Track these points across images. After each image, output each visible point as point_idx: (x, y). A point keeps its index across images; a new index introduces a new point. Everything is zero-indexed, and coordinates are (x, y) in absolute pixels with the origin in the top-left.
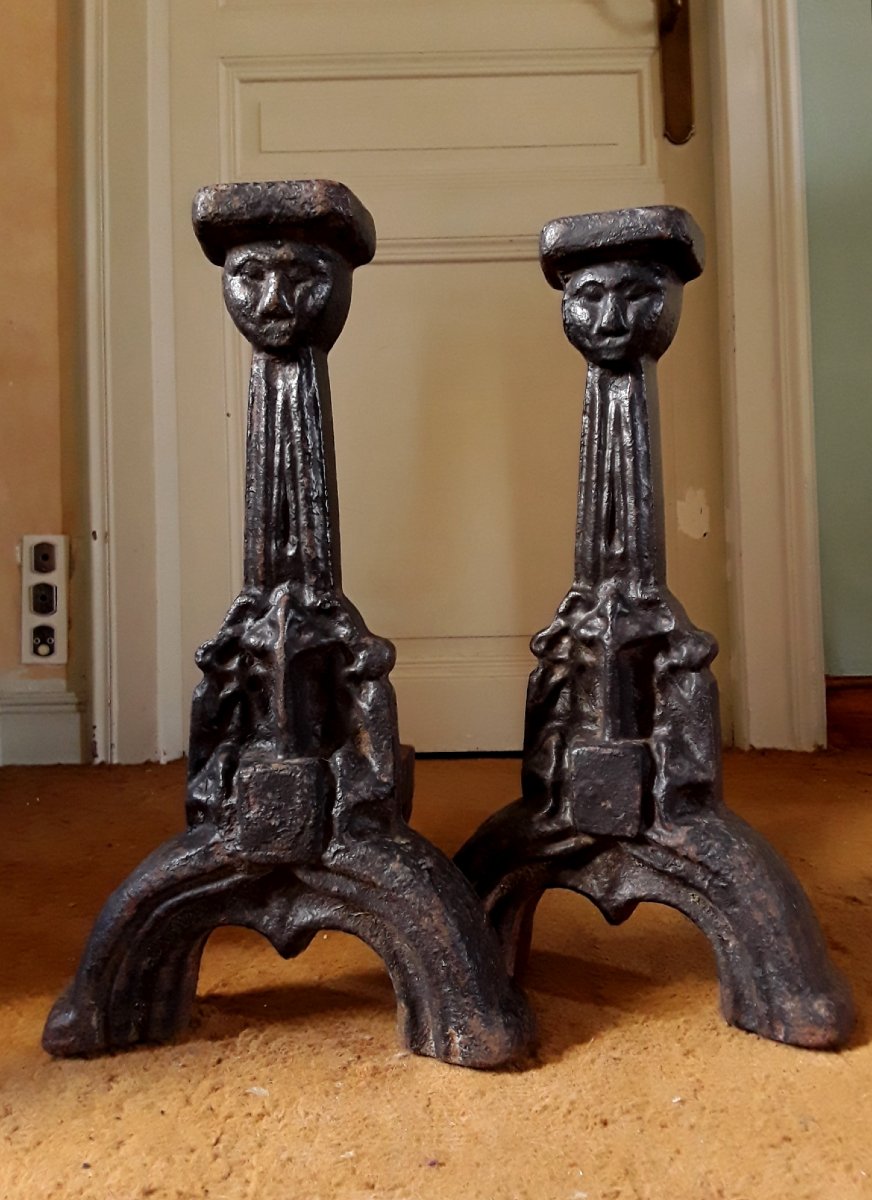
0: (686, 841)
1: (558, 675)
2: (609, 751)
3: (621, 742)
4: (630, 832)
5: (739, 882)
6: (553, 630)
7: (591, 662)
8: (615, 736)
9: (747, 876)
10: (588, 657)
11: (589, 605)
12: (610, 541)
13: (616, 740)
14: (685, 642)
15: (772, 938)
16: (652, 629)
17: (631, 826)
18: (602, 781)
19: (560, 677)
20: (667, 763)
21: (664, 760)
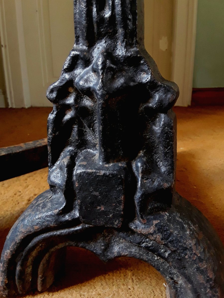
0: (155, 231)
2: (102, 172)
3: (111, 164)
4: (117, 225)
5: (190, 258)
6: (60, 82)
7: (90, 106)
8: (107, 160)
9: (195, 254)
12: (101, 9)
13: (108, 162)
14: (157, 91)
15: (208, 290)
17: (117, 221)
18: (97, 194)
19: (70, 117)
20: (142, 178)
21: (140, 176)
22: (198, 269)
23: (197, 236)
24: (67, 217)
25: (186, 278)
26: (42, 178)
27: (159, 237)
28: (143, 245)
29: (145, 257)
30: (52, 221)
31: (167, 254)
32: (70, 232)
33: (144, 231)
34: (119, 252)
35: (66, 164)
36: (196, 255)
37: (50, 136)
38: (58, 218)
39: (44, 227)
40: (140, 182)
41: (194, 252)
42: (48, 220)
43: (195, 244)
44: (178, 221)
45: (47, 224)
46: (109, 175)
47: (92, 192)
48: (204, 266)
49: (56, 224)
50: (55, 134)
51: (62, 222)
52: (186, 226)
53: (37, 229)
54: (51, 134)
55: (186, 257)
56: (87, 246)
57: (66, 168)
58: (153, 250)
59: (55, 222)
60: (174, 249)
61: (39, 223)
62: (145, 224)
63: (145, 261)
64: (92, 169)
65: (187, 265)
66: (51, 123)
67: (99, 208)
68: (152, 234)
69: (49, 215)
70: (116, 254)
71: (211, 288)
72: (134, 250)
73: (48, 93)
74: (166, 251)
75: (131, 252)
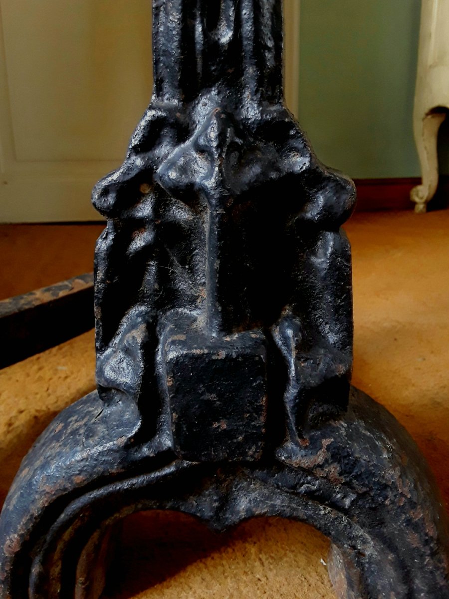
0: (326, 461)
1: (140, 241)
2: (223, 354)
3: (235, 336)
4: (252, 456)
5: (393, 502)
6: (124, 174)
7: (186, 222)
8: (226, 328)
9: (402, 495)
10: (181, 213)
11: (182, 132)
13: (229, 332)
14: (322, 188)
15: (428, 559)
16: (278, 170)
17: (253, 448)
18: (212, 397)
19: (143, 244)
20: (298, 358)
21: (294, 354)
22: (409, 522)
23: (400, 460)
24: (146, 451)
25: (384, 543)
26: (28, 375)
27: (334, 470)
28: (303, 489)
29: (301, 513)
30: (114, 463)
31: (347, 502)
32: (151, 481)
33: (306, 463)
34: (248, 510)
35: (139, 341)
36: (404, 497)
37: (100, 286)
38: (127, 455)
39: (95, 476)
40: (293, 368)
41: (400, 491)
42: (104, 460)
43: (400, 477)
44: (364, 435)
45: (102, 470)
46: (238, 357)
47: (202, 394)
48: (418, 515)
49: (122, 468)
50: (112, 281)
51: (136, 461)
52: (379, 443)
53: (81, 482)
54: (103, 281)
55: (387, 502)
56: (182, 505)
57: (140, 349)
58: (322, 497)
59: (120, 463)
60: (365, 489)
61: (85, 468)
62: (306, 447)
63: (303, 521)
64: (201, 348)
65: (388, 517)
66: (104, 259)
67: (215, 425)
68: (321, 466)
69: (106, 451)
70: (243, 514)
71: (433, 554)
72: (279, 502)
73: (96, 197)
74: (345, 496)
75: (273, 506)
